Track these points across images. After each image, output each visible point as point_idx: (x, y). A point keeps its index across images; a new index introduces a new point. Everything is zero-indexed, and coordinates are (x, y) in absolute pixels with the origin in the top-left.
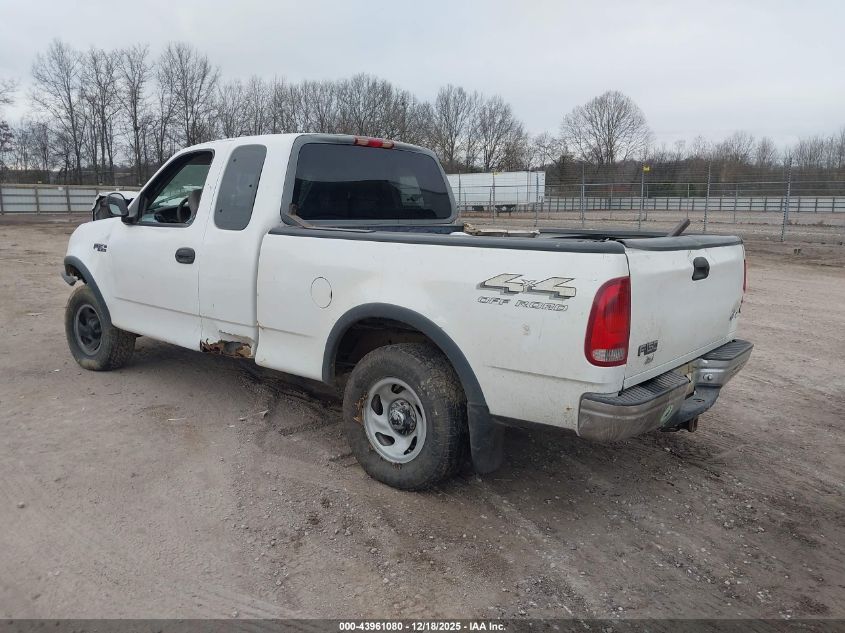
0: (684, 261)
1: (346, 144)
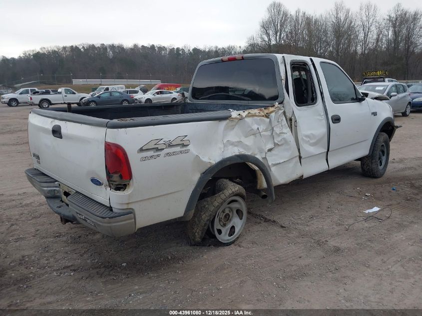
0: (48, 124)
1: (217, 62)
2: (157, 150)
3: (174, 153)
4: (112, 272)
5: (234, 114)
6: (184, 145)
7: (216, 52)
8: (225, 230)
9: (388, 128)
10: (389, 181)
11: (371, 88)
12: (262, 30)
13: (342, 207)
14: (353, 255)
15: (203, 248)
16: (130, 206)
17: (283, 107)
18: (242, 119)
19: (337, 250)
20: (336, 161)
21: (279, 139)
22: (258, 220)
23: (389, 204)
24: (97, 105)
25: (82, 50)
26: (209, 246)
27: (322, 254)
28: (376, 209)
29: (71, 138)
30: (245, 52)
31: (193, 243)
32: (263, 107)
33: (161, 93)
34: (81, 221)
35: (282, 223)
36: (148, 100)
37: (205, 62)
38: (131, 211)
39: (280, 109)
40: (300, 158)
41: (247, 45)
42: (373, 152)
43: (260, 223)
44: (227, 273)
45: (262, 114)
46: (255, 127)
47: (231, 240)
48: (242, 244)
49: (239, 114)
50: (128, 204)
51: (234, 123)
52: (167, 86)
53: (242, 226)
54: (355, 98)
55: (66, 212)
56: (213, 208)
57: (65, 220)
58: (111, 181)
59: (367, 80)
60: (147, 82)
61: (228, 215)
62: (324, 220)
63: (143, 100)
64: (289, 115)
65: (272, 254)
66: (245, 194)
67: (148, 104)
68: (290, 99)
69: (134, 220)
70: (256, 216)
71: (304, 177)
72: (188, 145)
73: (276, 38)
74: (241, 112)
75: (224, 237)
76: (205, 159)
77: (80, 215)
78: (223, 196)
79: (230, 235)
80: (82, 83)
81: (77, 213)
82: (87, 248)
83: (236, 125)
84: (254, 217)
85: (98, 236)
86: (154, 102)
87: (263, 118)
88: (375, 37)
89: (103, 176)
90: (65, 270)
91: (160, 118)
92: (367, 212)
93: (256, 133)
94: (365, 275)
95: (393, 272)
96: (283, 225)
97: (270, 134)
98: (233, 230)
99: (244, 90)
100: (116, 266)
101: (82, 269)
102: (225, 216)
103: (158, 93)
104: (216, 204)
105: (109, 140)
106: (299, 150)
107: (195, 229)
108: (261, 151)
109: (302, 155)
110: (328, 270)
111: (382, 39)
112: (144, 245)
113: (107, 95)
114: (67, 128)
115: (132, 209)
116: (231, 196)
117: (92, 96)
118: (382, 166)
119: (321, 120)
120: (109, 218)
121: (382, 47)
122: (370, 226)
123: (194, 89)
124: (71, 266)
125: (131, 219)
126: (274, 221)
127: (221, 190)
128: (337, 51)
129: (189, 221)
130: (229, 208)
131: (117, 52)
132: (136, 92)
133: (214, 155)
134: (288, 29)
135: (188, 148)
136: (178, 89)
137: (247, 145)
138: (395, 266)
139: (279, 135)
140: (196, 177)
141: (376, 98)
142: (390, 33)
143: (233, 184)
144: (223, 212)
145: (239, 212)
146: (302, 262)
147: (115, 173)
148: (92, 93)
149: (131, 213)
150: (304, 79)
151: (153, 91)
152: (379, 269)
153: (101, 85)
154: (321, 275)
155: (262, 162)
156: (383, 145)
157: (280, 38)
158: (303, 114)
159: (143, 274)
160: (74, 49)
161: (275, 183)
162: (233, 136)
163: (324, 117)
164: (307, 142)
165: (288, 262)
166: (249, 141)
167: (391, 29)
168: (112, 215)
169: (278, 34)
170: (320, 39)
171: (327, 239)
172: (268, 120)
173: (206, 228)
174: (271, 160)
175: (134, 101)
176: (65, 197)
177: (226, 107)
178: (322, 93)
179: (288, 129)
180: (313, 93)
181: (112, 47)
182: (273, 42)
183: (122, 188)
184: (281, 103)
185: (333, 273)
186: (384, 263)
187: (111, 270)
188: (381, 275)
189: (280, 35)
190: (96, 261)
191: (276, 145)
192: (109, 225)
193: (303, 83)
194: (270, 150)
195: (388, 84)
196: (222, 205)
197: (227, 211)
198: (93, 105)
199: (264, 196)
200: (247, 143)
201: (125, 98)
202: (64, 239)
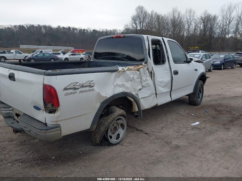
0: (6, 72)
2: (75, 89)
3: (85, 91)
4: (46, 162)
5: (120, 68)
6: (91, 86)
7: (106, 32)
8: (114, 136)
9: (203, 78)
10: (203, 107)
11: (192, 55)
12: (133, 21)
13: (179, 122)
14: (186, 150)
15: (101, 147)
16: (58, 123)
17: (147, 65)
18: (124, 71)
19: (177, 147)
20: (176, 96)
21: (145, 83)
22: (133, 130)
23: (204, 120)
24: (35, 61)
25: (26, 28)
26: (105, 145)
27: (170, 149)
28: (197, 123)
29: (21, 81)
30: (122, 33)
31: (95, 144)
32: (136, 65)
33: (74, 55)
34: (27, 132)
35: (146, 131)
36: (66, 59)
37: (102, 38)
38: (58, 125)
39: (145, 66)
40: (156, 94)
41: (124, 29)
42: (195, 91)
43: (134, 131)
44: (115, 162)
45: (136, 69)
46: (132, 76)
47: (118, 142)
48: (124, 144)
49: (123, 69)
50: (57, 121)
51: (120, 74)
52: (78, 51)
53: (124, 133)
54: (186, 61)
55: (17, 126)
56: (108, 123)
57: (16, 131)
58: (46, 108)
59: (190, 51)
60: (66, 48)
61: (116, 127)
62: (169, 129)
63: (63, 59)
64: (150, 70)
65: (141, 150)
66: (126, 115)
67: (66, 61)
68: (151, 61)
69: (60, 131)
70: (131, 127)
71: (158, 105)
72: (93, 86)
73: (140, 26)
74: (124, 68)
75: (113, 140)
76: (103, 95)
77: (26, 128)
78: (113, 116)
79: (117, 139)
80: (26, 48)
81: (24, 127)
82: (30, 148)
83: (121, 75)
84: (131, 128)
85: (36, 141)
86: (70, 60)
87: (136, 71)
88: (194, 28)
89: (41, 104)
90: (16, 162)
91: (77, 70)
92: (193, 124)
93: (132, 80)
94: (193, 161)
95: (208, 159)
96: (147, 133)
97: (140, 80)
98: (119, 136)
99: (124, 55)
100: (48, 159)
101: (26, 161)
102: (114, 128)
103: (72, 55)
104: (109, 121)
105: (46, 83)
106: (156, 90)
107: (97, 136)
108: (135, 90)
109: (157, 93)
110: (173, 159)
111: (197, 29)
112: (66, 146)
113: (41, 55)
114: (18, 75)
115: (59, 125)
116: (118, 116)
117: (32, 55)
118: (200, 99)
119: (168, 73)
120: (45, 130)
121: (197, 33)
122: (195, 132)
123: (96, 53)
124: (20, 159)
125: (58, 131)
126: (142, 130)
127: (112, 113)
128: (174, 35)
129: (93, 131)
130: (117, 123)
131: (48, 30)
132: (59, 54)
133: (108, 92)
134: (147, 21)
135: (94, 88)
136: (84, 53)
137: (127, 87)
138: (209, 155)
139: (145, 81)
140: (98, 105)
141: (197, 61)
142: (202, 26)
143: (119, 109)
144: (113, 125)
145: (122, 126)
146: (158, 154)
147: (49, 103)
148: (32, 54)
149: (58, 127)
150: (158, 50)
151: (69, 53)
152: (201, 157)
153: (38, 49)
154: (169, 162)
155: (135, 97)
156: (200, 87)
157: (142, 26)
158: (158, 69)
159: (65, 163)
160: (21, 27)
161: (142, 108)
162: (119, 81)
163: (169, 71)
164: (160, 85)
165: (151, 154)
166: (128, 84)
167: (202, 24)
168: (47, 128)
169: (142, 24)
170: (164, 28)
171: (172, 140)
172: (138, 73)
173: (103, 135)
174: (141, 95)
175: (58, 59)
176: (16, 117)
177: (114, 64)
178: (168, 58)
179: (150, 78)
180: (163, 58)
181: (45, 27)
182: (139, 28)
183: (53, 112)
184: (146, 63)
185: (176, 160)
186: (203, 153)
187: (45, 162)
188: (201, 161)
189: (143, 24)
190: (36, 156)
191: (143, 87)
192: (45, 134)
193: (158, 52)
194: (140, 90)
195: (201, 54)
196: (112, 122)
197: (115, 125)
198: (32, 61)
199: (136, 116)
200: (127, 85)
201: (52, 57)
202: (15, 142)
